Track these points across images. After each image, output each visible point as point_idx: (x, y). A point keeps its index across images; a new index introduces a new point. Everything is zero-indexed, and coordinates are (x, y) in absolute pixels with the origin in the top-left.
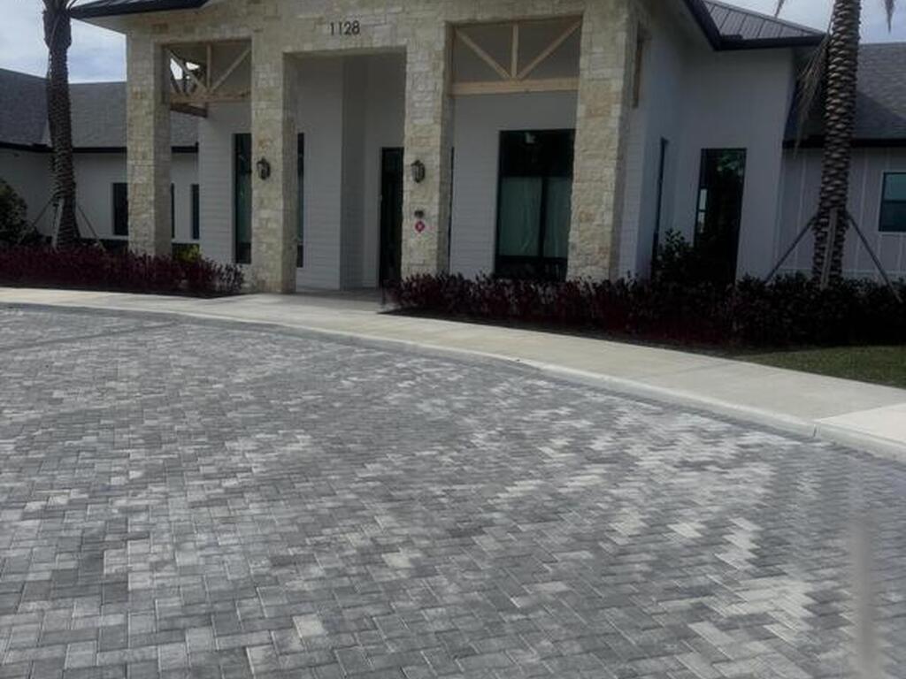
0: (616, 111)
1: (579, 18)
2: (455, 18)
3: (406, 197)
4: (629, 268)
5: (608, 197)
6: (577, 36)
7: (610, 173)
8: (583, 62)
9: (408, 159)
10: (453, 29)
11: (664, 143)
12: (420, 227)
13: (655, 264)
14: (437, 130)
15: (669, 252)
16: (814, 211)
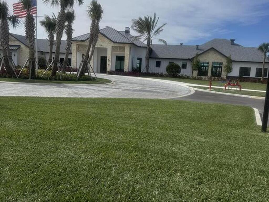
0: (128, 56)
1: (125, 47)
2: (113, 45)
3: (107, 63)
4: (130, 70)
5: (128, 64)
6: (125, 48)
7: (128, 62)
8: (125, 51)
9: (108, 59)
10: (112, 46)
11: (133, 58)
12: (109, 66)
13: (132, 71)
14: (111, 56)
15: (134, 69)
16: (146, 66)
